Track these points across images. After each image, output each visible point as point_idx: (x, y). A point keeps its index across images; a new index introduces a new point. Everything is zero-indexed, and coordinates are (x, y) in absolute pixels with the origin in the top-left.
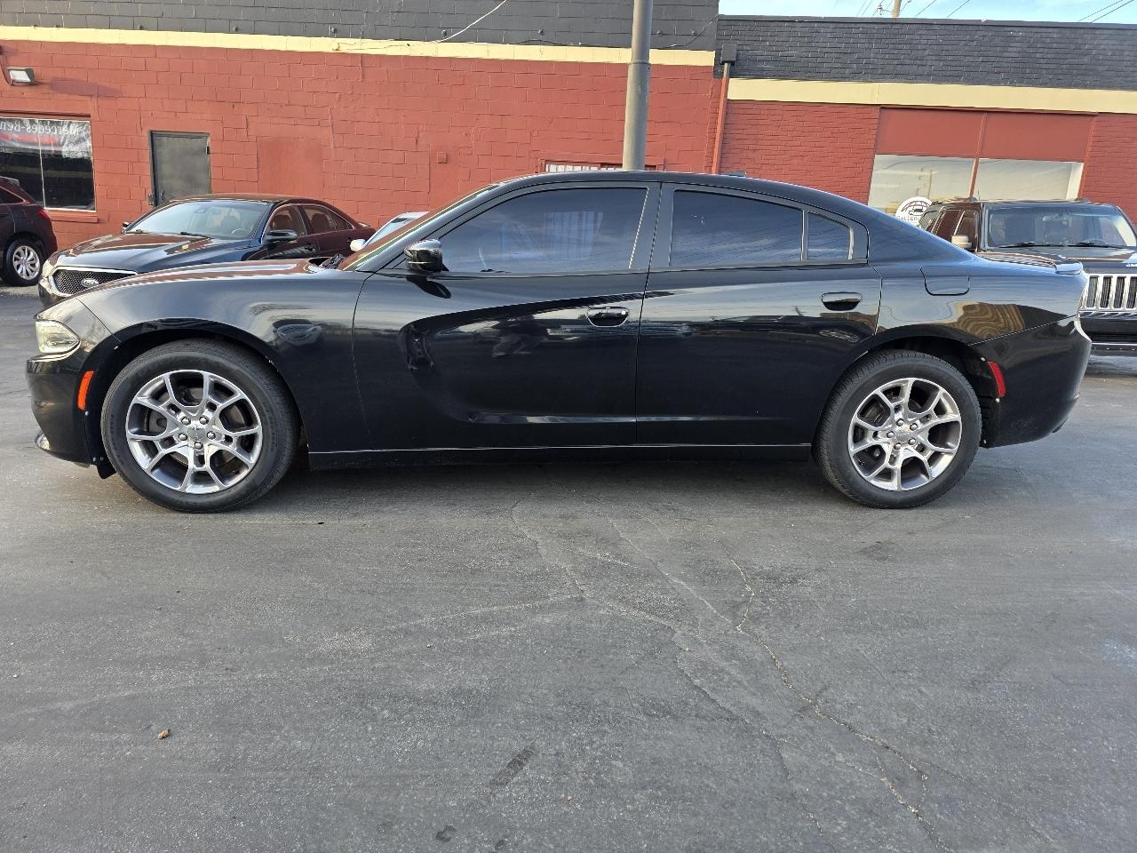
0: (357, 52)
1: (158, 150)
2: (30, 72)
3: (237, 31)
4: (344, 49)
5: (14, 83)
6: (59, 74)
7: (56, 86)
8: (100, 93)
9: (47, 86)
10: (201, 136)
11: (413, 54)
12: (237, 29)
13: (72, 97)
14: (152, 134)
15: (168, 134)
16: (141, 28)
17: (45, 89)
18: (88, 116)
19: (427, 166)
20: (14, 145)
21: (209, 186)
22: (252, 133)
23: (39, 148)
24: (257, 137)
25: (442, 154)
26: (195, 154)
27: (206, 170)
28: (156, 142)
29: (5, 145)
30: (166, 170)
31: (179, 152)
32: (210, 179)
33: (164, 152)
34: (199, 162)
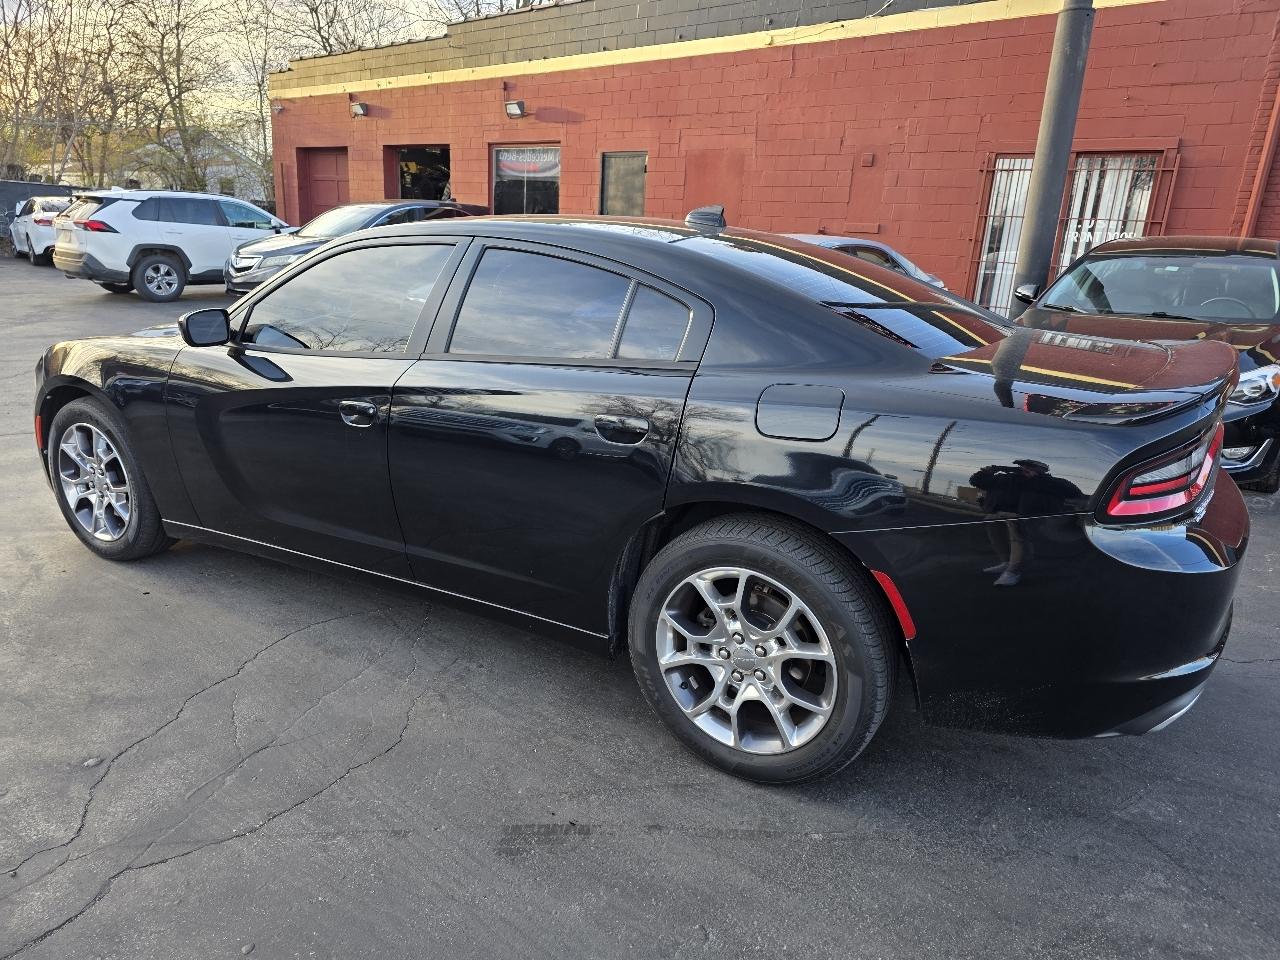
0: (789, 43)
1: (606, 172)
2: (521, 105)
3: (681, 38)
4: (779, 42)
5: (510, 116)
6: (543, 103)
7: (542, 115)
8: (571, 119)
9: (533, 116)
10: (641, 154)
11: (850, 35)
12: (681, 37)
13: (551, 125)
14: (604, 156)
15: (618, 154)
16: (605, 49)
17: (532, 119)
18: (559, 142)
19: (849, 171)
20: (510, 174)
21: (643, 205)
22: (683, 148)
23: (525, 175)
24: (687, 151)
25: (867, 156)
26: (635, 173)
27: (642, 189)
28: (607, 164)
29: (503, 174)
30: (611, 191)
31: (622, 172)
32: (644, 198)
33: (611, 173)
34: (638, 182)
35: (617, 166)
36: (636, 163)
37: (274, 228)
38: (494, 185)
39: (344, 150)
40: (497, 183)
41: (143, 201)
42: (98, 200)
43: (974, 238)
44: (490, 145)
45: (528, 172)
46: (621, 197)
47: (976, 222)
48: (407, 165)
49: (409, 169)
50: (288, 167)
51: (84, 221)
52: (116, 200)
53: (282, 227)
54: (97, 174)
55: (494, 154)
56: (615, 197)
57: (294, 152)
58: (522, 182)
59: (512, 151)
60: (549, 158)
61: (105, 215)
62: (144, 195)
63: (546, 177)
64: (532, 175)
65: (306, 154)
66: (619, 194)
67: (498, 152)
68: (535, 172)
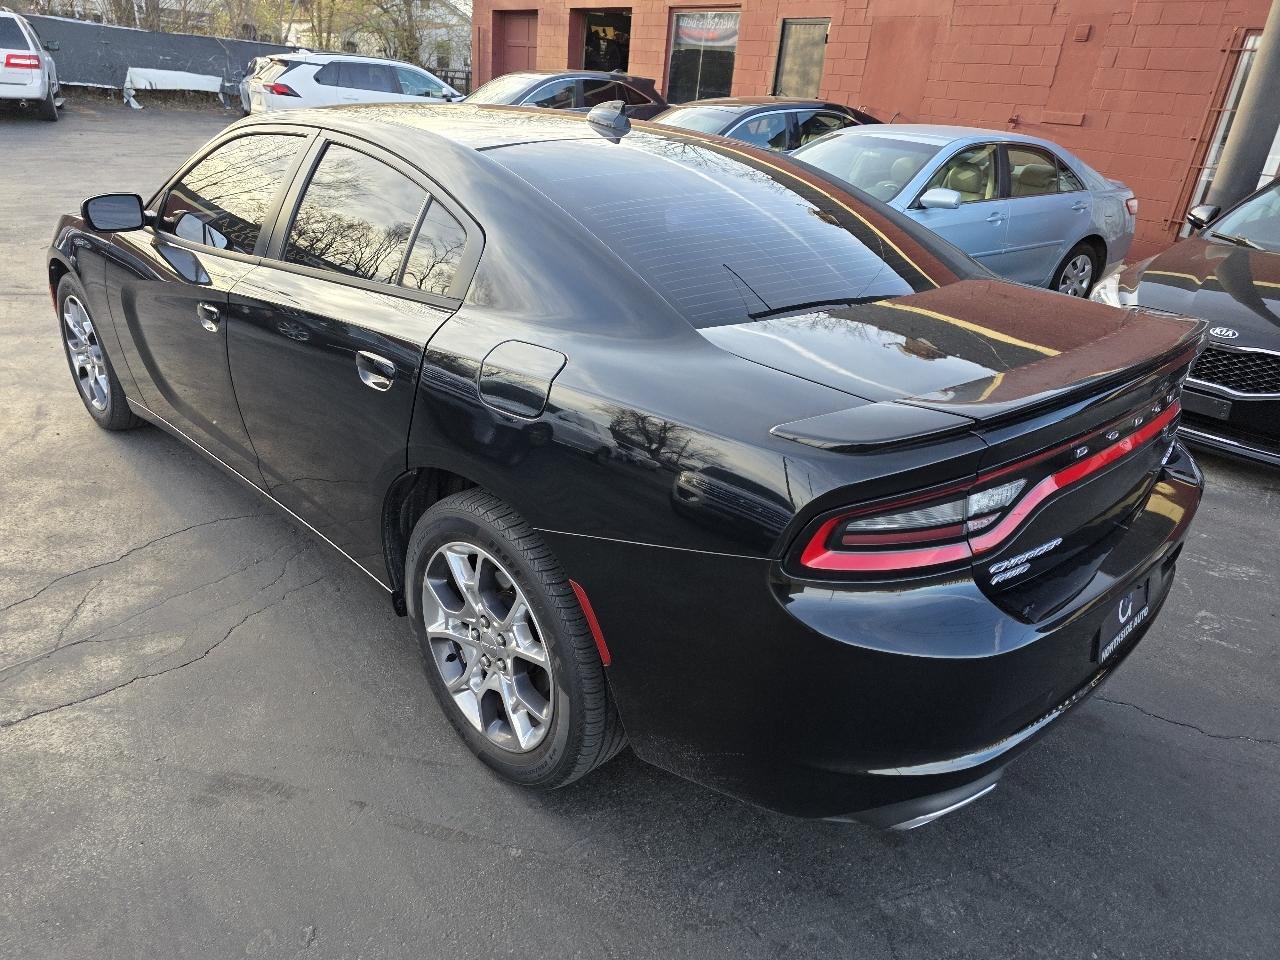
1: (785, 40)
10: (824, 21)
14: (784, 22)
15: (799, 21)
18: (740, 6)
19: (1058, 46)
20: (688, 42)
21: (818, 83)
22: (870, 13)
23: (703, 44)
24: (874, 18)
25: (1082, 28)
26: (815, 44)
27: (820, 63)
28: (786, 32)
29: (682, 42)
30: (788, 64)
31: (802, 42)
32: (821, 73)
33: (790, 43)
34: (816, 54)
35: (797, 34)
36: (817, 32)
37: (444, 96)
38: (671, 53)
39: (534, 13)
40: (675, 52)
41: (324, 66)
42: (285, 63)
43: (1198, 137)
44: (671, 8)
45: (707, 40)
46: (798, 72)
47: (1206, 115)
48: (604, 31)
49: (606, 35)
50: (485, 31)
51: (272, 84)
52: (300, 63)
53: (454, 96)
54: (325, 35)
55: (675, 18)
56: (791, 71)
57: (491, 15)
58: (699, 51)
59: (693, 17)
60: (728, 24)
61: (290, 79)
62: (326, 59)
63: (724, 47)
64: (710, 44)
65: (502, 16)
66: (796, 68)
67: (678, 17)
68: (713, 40)
